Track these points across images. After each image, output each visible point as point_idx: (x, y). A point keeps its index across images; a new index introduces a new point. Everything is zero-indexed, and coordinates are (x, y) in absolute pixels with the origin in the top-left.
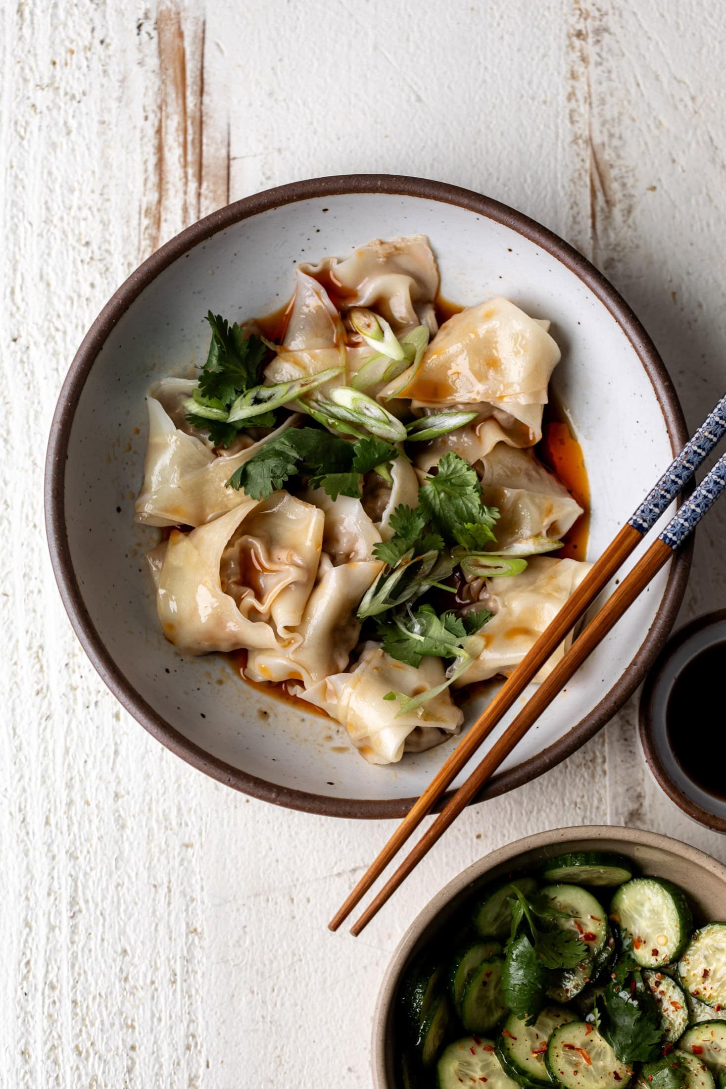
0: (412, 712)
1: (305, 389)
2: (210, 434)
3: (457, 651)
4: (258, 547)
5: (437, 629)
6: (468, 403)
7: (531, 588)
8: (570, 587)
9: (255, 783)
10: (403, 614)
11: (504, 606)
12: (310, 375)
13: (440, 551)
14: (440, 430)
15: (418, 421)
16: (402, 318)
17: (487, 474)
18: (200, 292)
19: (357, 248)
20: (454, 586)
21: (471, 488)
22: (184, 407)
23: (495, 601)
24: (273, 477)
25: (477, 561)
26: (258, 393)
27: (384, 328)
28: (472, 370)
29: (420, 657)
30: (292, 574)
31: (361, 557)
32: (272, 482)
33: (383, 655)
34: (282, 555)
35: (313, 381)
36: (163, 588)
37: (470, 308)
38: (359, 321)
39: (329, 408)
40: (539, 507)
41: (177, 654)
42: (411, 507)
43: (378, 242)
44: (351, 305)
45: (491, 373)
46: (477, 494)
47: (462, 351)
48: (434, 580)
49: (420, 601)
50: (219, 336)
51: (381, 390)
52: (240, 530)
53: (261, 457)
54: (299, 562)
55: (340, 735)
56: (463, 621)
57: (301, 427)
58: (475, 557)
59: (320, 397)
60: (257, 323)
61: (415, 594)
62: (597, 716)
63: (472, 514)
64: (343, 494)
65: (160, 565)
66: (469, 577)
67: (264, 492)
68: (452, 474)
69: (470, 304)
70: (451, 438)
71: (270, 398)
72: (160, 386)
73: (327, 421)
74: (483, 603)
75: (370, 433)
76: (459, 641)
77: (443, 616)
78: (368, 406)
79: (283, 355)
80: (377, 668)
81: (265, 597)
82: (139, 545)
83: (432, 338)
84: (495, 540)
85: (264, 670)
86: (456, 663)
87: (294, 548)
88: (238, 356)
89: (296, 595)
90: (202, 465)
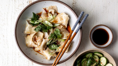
0: (51, 55)
1: (42, 21)
2: (32, 25)
3: (56, 49)
4: (36, 37)
5: (55, 46)
6: (59, 23)
10: (51, 45)
12: (43, 19)
13: (55, 38)
15: (54, 25)
16: (53, 14)
17: (61, 31)
18: (32, 10)
19: (49, 6)
22: (30, 22)
23: (61, 44)
24: (38, 30)
26: (38, 21)
27: (51, 15)
28: (60, 20)
29: (53, 49)
31: (47, 38)
33: (49, 49)
34: (39, 38)
36: (26, 40)
37: (60, 13)
38: (49, 14)
40: (66, 34)
41: (28, 47)
42: (53, 34)
43: (51, 6)
44: (48, 12)
45: (62, 20)
46: (60, 33)
47: (59, 18)
48: (55, 41)
50: (34, 15)
51: (50, 21)
52: (35, 35)
53: (37, 27)
54: (41, 39)
55: (44, 57)
56: (57, 46)
57: (42, 25)
58: (59, 39)
59: (44, 22)
60: (38, 14)
61: (53, 43)
63: (59, 35)
65: (26, 38)
66: (58, 41)
68: (57, 30)
70: (57, 26)
72: (27, 19)
73: (44, 24)
75: (49, 26)
78: (49, 23)
79: (40, 17)
81: (37, 42)
82: (24, 36)
83: (56, 16)
84: (61, 37)
85: (36, 50)
88: (36, 17)
89: (40, 42)
90: (31, 28)
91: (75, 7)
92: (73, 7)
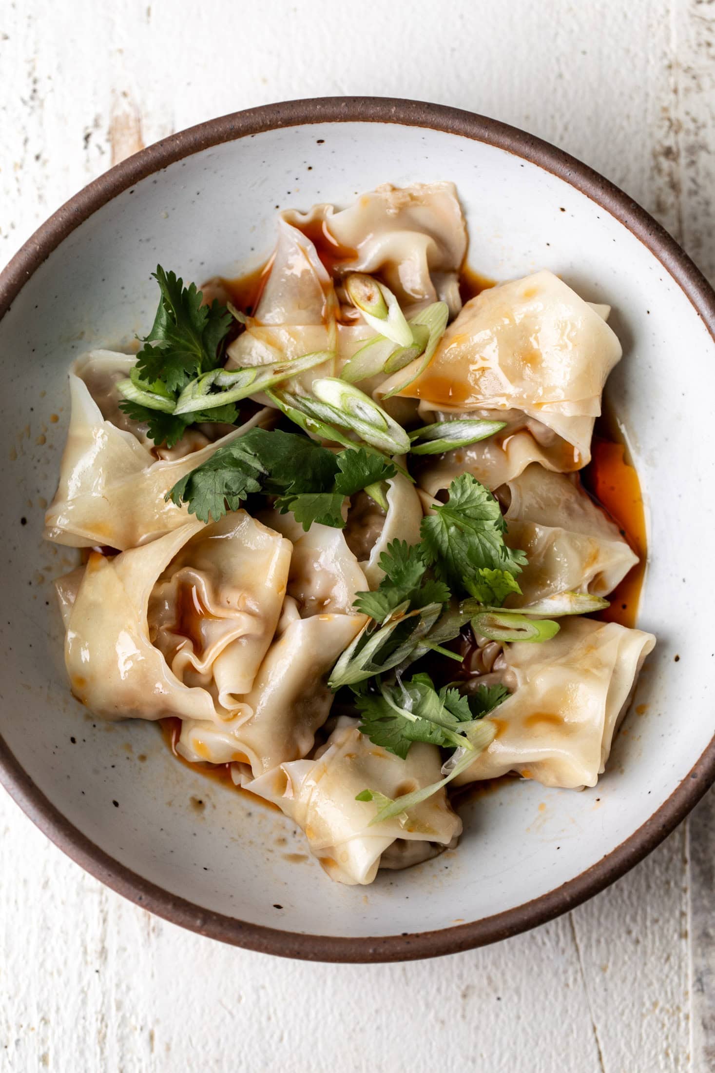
0: (391, 819)
1: (279, 377)
2: (149, 429)
3: (459, 740)
4: (202, 584)
5: (434, 705)
6: (494, 410)
7: (563, 660)
8: (614, 662)
9: (175, 905)
10: (392, 683)
11: (525, 682)
12: (287, 360)
13: (444, 603)
14: (457, 442)
15: (427, 428)
16: (413, 291)
17: (514, 504)
18: (148, 240)
19: (361, 193)
20: (459, 653)
21: (491, 523)
22: (118, 391)
23: (514, 674)
24: (228, 494)
25: (492, 619)
26: (216, 379)
27: (388, 302)
28: (500, 364)
29: (409, 743)
30: (243, 625)
31: (339, 606)
32: (225, 501)
33: (360, 738)
34: (232, 596)
35: (291, 368)
36: (74, 630)
37: (504, 283)
38: (356, 290)
39: (308, 404)
40: (580, 552)
41: (88, 717)
42: (409, 543)
43: (389, 188)
44: (347, 269)
45: (528, 371)
46: (499, 533)
47: (491, 339)
48: (433, 642)
49: (414, 668)
50: (168, 300)
51: (380, 384)
52: (180, 560)
53: (214, 465)
54: (255, 608)
55: (297, 837)
56: (469, 701)
57: (271, 428)
58: (491, 615)
59: (298, 389)
60: (223, 284)
61: (409, 658)
62: (638, 843)
63: (491, 557)
64: (319, 522)
65: (72, 598)
66: (481, 640)
67: (214, 513)
68: (466, 502)
69: (506, 277)
70: (469, 453)
71: (232, 386)
72: (88, 359)
73: (305, 421)
74: (498, 675)
75: (361, 441)
76: (461, 727)
77: (443, 690)
78: (361, 404)
79: (253, 329)
80: (349, 755)
81: (206, 653)
82: (49, 569)
83: (452, 319)
84: (520, 592)
85: (201, 747)
86: (456, 755)
87: (249, 589)
88: (193, 327)
89: (246, 653)
90: (135, 469)
91: (688, 204)
92: (660, 207)
